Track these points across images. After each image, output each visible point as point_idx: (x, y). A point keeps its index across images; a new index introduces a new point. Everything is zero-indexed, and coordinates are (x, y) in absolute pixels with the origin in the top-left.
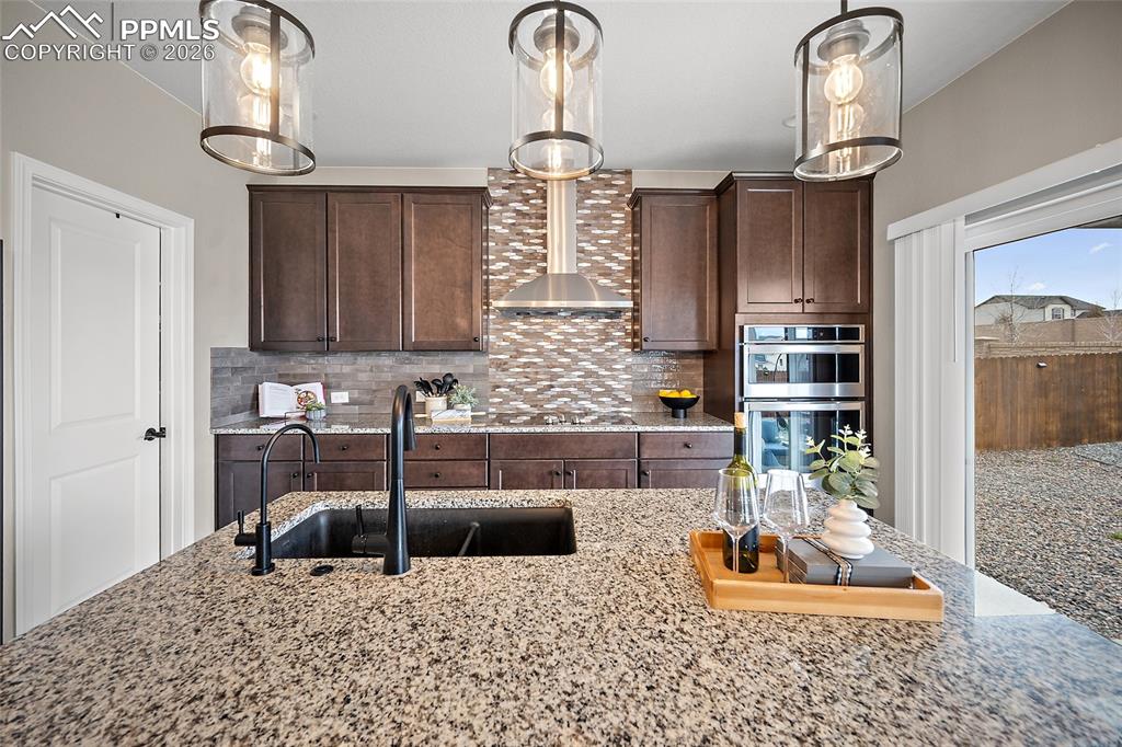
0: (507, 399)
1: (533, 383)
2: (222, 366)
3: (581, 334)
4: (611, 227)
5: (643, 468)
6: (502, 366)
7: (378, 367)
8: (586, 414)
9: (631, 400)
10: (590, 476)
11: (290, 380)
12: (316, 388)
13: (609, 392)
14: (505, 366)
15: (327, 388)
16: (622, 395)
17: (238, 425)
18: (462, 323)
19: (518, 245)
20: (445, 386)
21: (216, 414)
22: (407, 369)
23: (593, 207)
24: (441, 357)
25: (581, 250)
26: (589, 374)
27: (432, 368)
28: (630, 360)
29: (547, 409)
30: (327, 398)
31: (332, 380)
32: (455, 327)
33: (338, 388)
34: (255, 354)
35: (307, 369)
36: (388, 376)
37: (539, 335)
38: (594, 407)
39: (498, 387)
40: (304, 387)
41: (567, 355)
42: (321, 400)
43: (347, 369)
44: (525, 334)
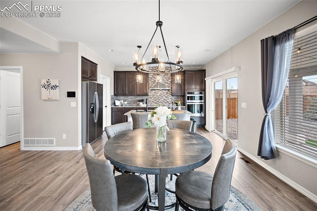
0: (152, 103)
1: (156, 100)
3: (163, 93)
4: (168, 76)
6: (151, 98)
7: (131, 98)
11: (119, 100)
12: (122, 101)
13: (168, 102)
16: (170, 102)
17: (113, 106)
18: (145, 91)
19: (153, 79)
20: (142, 101)
21: (111, 104)
22: (136, 98)
24: (141, 96)
25: (163, 80)
26: (165, 99)
27: (140, 98)
28: (171, 97)
31: (125, 100)
32: (144, 92)
33: (125, 101)
34: (115, 96)
35: (121, 98)
36: (133, 100)
37: (157, 93)
39: (150, 101)
40: (121, 101)
41: (161, 96)
42: (123, 103)
43: (127, 98)
44: (154, 93)
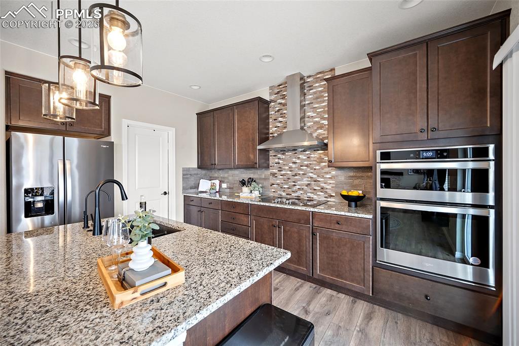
0: (277, 190)
2: (186, 174)
4: (323, 102)
5: (314, 231)
7: (234, 174)
8: (311, 200)
9: (334, 195)
10: (289, 230)
11: (210, 179)
12: (217, 182)
13: (322, 189)
14: (276, 175)
15: (221, 182)
17: (192, 193)
18: (252, 156)
21: (184, 189)
23: (315, 93)
28: (334, 173)
29: (293, 196)
30: (220, 186)
31: (222, 180)
32: (249, 158)
33: (224, 182)
34: (200, 170)
35: (216, 175)
36: (237, 178)
38: (315, 197)
39: (274, 184)
40: (213, 181)
43: (226, 175)
